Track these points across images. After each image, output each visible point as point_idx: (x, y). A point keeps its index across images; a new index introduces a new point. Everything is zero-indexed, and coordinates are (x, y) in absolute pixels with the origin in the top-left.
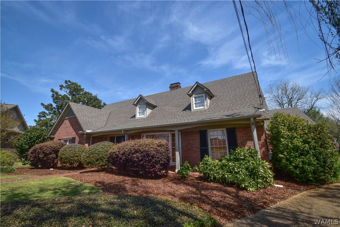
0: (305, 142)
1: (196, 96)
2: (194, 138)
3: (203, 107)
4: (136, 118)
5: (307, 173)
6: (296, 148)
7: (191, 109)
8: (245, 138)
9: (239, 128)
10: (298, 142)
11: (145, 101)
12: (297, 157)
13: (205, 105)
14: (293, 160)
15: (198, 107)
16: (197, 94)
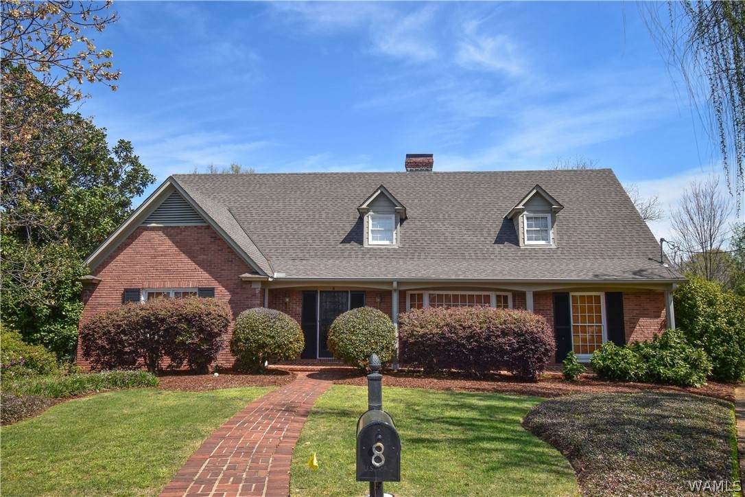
0: (730, 323)
1: (532, 215)
2: (541, 308)
3: (543, 242)
4: (366, 245)
5: (728, 367)
6: (718, 332)
7: (518, 241)
8: (638, 312)
9: (627, 294)
10: (722, 322)
11: (397, 204)
12: (718, 344)
13: (551, 238)
14: (714, 349)
15: (532, 240)
16: (534, 212)
